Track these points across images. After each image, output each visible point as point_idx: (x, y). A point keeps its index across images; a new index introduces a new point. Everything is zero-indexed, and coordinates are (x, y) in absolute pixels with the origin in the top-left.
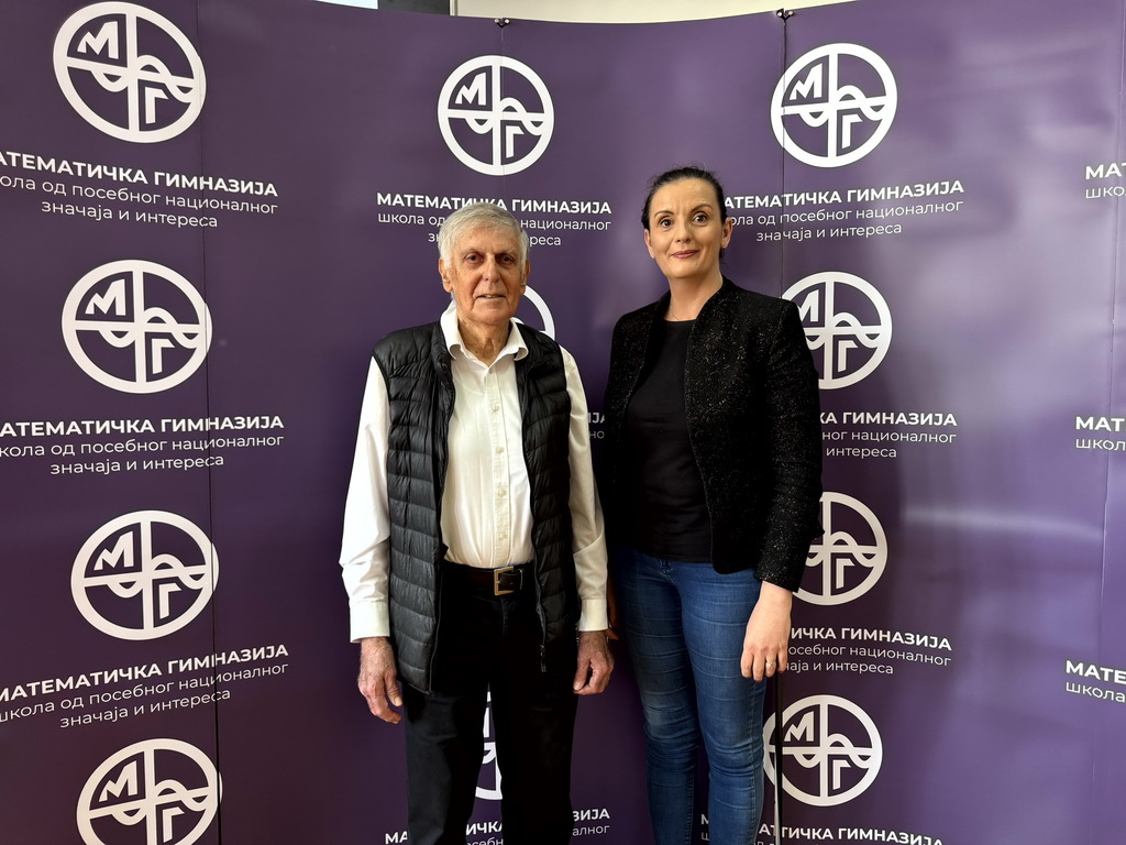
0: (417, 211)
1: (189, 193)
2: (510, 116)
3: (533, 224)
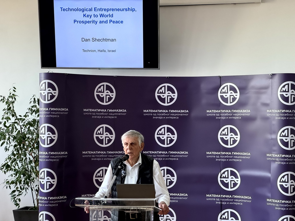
0: (151, 113)
1: (112, 112)
2: (169, 95)
3: (173, 115)
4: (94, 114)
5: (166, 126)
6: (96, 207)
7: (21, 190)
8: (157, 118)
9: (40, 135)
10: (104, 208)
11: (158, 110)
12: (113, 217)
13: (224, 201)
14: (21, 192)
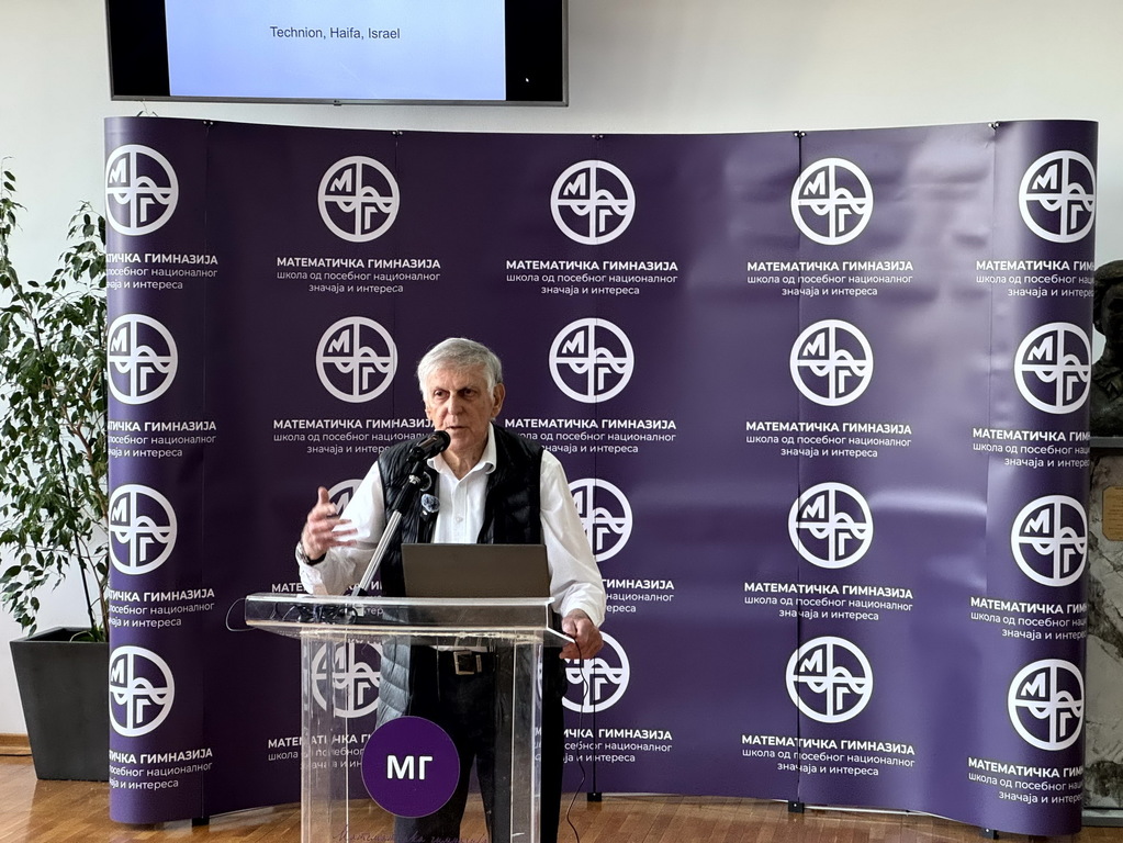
0: (534, 272)
1: (388, 271)
2: (603, 203)
3: (619, 279)
4: (318, 277)
5: (592, 323)
6: (326, 631)
7: (39, 568)
8: (557, 290)
9: (110, 359)
10: (355, 632)
11: (562, 263)
12: (389, 670)
13: (809, 608)
14: (40, 573)
